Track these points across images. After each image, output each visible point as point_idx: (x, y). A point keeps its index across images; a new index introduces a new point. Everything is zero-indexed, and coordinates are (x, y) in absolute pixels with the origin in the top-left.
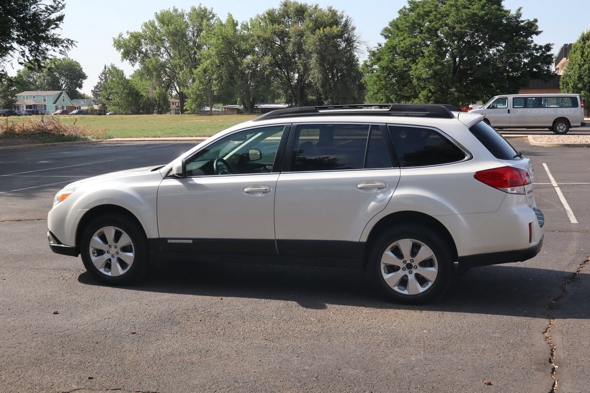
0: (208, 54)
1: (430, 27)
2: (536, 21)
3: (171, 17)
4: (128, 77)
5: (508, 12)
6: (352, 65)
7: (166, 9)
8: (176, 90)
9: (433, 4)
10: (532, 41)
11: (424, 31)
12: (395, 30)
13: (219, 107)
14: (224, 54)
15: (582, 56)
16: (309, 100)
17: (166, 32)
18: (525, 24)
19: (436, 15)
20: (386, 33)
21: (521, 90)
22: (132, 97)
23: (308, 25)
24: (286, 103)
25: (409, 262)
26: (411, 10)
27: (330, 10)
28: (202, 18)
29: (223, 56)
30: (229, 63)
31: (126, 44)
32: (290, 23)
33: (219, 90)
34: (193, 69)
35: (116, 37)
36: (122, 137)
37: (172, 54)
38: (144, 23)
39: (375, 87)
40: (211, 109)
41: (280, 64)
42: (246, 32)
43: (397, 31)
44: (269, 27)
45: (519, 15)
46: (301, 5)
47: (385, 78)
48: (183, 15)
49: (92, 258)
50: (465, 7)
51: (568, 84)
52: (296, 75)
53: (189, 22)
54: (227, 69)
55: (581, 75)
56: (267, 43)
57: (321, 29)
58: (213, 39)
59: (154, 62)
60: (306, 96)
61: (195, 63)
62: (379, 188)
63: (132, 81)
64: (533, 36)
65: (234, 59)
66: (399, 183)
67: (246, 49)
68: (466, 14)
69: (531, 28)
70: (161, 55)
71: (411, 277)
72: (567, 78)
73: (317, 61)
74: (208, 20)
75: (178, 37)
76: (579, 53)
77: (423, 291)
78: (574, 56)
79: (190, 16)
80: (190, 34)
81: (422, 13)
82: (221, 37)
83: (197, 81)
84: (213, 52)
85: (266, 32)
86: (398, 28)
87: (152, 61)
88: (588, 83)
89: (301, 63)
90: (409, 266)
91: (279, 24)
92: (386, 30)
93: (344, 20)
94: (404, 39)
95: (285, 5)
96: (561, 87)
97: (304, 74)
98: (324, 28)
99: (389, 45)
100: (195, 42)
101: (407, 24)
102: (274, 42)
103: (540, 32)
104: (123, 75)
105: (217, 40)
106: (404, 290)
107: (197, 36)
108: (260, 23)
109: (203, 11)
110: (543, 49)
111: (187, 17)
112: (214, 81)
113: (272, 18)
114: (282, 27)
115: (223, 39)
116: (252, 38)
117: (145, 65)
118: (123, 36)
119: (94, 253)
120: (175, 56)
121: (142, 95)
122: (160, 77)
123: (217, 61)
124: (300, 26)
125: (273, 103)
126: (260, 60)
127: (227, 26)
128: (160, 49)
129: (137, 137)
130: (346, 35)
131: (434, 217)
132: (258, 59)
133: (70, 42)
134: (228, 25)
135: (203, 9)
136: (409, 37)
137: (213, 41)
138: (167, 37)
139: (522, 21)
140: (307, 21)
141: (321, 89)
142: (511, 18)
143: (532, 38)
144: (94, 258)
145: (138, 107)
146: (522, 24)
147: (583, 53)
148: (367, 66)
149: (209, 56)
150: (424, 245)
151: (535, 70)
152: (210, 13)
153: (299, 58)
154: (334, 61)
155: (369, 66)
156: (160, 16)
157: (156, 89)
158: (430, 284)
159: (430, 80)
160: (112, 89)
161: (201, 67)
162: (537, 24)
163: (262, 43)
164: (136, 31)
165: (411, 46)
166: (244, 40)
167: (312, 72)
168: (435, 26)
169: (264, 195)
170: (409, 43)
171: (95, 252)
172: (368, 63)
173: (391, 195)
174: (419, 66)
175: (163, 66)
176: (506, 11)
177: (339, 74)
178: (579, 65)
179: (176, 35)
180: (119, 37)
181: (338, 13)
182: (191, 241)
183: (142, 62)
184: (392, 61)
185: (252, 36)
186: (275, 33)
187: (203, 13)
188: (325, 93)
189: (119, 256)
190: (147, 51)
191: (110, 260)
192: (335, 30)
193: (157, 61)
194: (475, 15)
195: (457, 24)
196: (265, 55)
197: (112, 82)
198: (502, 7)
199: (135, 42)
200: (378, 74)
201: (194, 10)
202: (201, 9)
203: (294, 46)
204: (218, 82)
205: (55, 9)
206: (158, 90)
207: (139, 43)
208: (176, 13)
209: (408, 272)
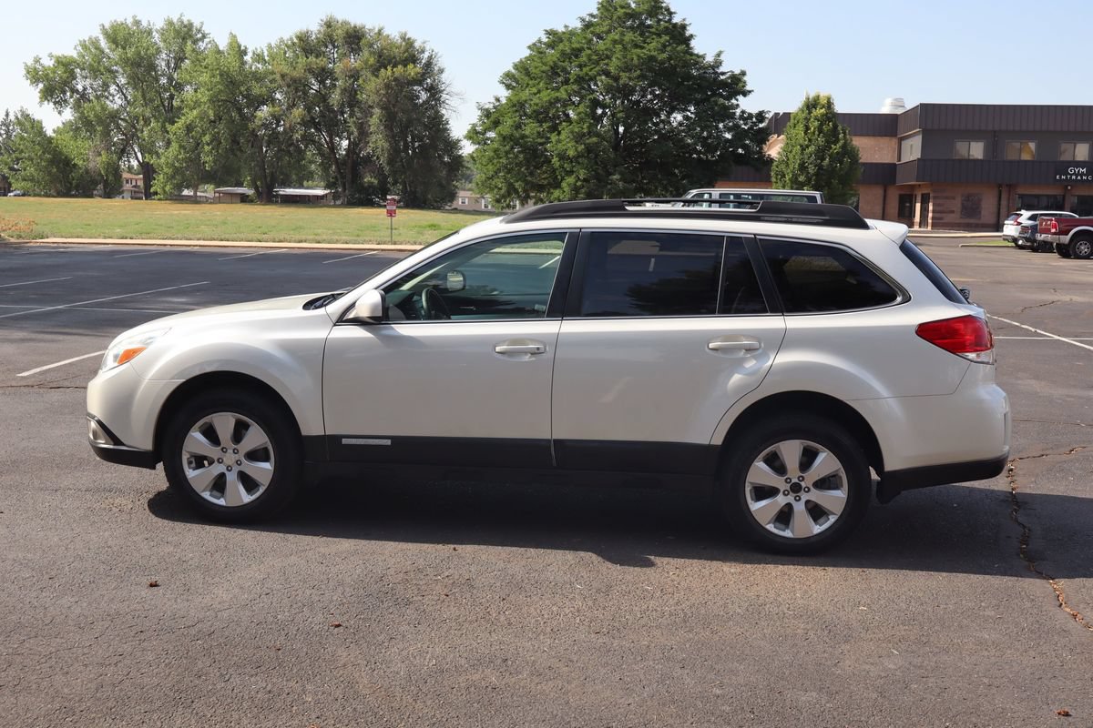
0: (194, 99)
1: (581, 74)
2: (743, 73)
3: (130, 34)
4: (50, 133)
5: (703, 57)
6: (439, 130)
7: (120, 20)
8: (137, 158)
9: (585, 38)
10: (738, 105)
11: (572, 80)
12: (523, 77)
13: (208, 190)
14: (222, 100)
15: (806, 133)
16: (366, 185)
17: (121, 59)
18: (728, 78)
19: (590, 55)
20: (509, 80)
21: (719, 183)
22: (58, 167)
23: (368, 60)
24: (325, 188)
25: (795, 480)
26: (551, 45)
27: (403, 38)
28: (183, 39)
29: (222, 105)
30: (232, 116)
31: (48, 74)
32: (336, 56)
33: (215, 162)
34: (167, 124)
35: (30, 62)
36: (62, 237)
37: (129, 97)
38: (80, 41)
39: (490, 167)
40: (195, 193)
41: (319, 123)
42: (260, 66)
43: (527, 78)
44: (300, 60)
45: (718, 63)
46: (355, 27)
47: (507, 153)
48: (149, 33)
49: (187, 473)
50: (636, 46)
51: (784, 176)
52: (345, 143)
53: (162, 45)
54: (228, 128)
55: (804, 163)
56: (297, 87)
57: (389, 68)
58: (204, 74)
59: (98, 108)
60: (361, 177)
61: (171, 114)
62: (749, 350)
63: (57, 140)
64: (738, 97)
65: (240, 110)
66: (783, 341)
67: (260, 95)
68: (638, 56)
69: (736, 85)
70: (111, 98)
71: (799, 508)
72: (783, 166)
73: (381, 121)
74: (195, 42)
75: (141, 69)
76: (801, 127)
77: (819, 531)
78: (793, 132)
79: (162, 34)
80: (163, 64)
81: (569, 51)
82: (218, 72)
83: (175, 145)
84: (204, 96)
85: (295, 68)
86: (528, 73)
87: (94, 106)
88: (814, 175)
89: (354, 122)
90: (796, 488)
91: (317, 57)
92: (508, 75)
93: (426, 55)
94: (539, 92)
95: (329, 25)
96: (773, 180)
97: (360, 140)
98: (393, 67)
99: (515, 100)
100: (170, 79)
101: (544, 68)
102: (307, 86)
103: (750, 92)
104: (42, 128)
105: (210, 77)
106: (784, 531)
107: (175, 69)
108: (285, 53)
109: (185, 26)
110: (754, 119)
111: (157, 35)
112: (206, 147)
113: (305, 45)
114: (321, 62)
115: (221, 75)
116: (271, 77)
117: (83, 113)
118: (42, 62)
119: (190, 463)
120: (135, 101)
121: (75, 165)
122: (109, 135)
123: (211, 113)
124: (354, 62)
125: (301, 186)
126: (284, 114)
127: (229, 54)
128: (109, 87)
129: (91, 238)
130: (429, 81)
131: (848, 402)
132: (282, 112)
134: (230, 52)
135: (186, 23)
136: (547, 89)
137: (205, 78)
138: (122, 68)
139: (723, 74)
140: (366, 53)
141: (387, 168)
142: (707, 68)
143: (737, 100)
144: (191, 473)
145: (69, 185)
146: (722, 77)
147: (807, 128)
148: (477, 133)
149: (197, 104)
150: (825, 452)
151: (740, 151)
152: (199, 31)
153: (350, 113)
154: (410, 122)
155: (479, 133)
156: (109, 31)
157: (100, 155)
158: (832, 519)
159: (580, 160)
160: (22, 151)
161: (183, 121)
162: (745, 78)
163: (289, 86)
164: (66, 55)
165: (551, 103)
166: (256, 80)
167: (374, 138)
168: (590, 73)
169: (533, 359)
170: (548, 98)
171: (193, 460)
172: (479, 129)
173: (770, 363)
174: (562, 137)
175: (114, 116)
176: (698, 56)
177: (417, 144)
178: (801, 146)
179: (139, 65)
180: (35, 64)
181: (417, 45)
182: (388, 442)
183: (77, 106)
184: (518, 126)
185: (273, 73)
186: (310, 71)
187: (186, 29)
188: (394, 173)
189: (241, 468)
190: (85, 89)
191: (222, 476)
192: (413, 70)
193: (104, 108)
194: (652, 58)
195: (624, 72)
196: (292, 106)
197: (21, 140)
198: (691, 49)
199: (65, 72)
200: (496, 145)
201: (170, 23)
202: (182, 22)
203: (341, 94)
204: (213, 149)
206: (104, 158)
207: (72, 75)
208: (138, 27)
209: (793, 498)
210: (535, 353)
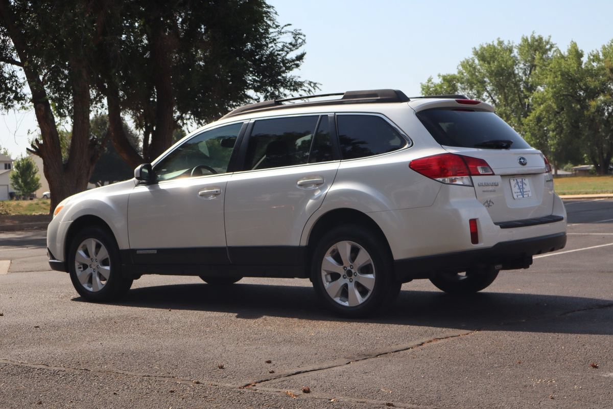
0: (541, 97)
3: (496, 52)
13: (568, 169)
14: (564, 95)
17: (488, 72)
25: (349, 268)
28: (535, 50)
29: (563, 99)
30: (572, 107)
31: (436, 90)
33: (558, 145)
34: (522, 119)
35: (425, 82)
37: (497, 101)
38: (460, 62)
42: (595, 64)
48: (511, 49)
53: (519, 57)
54: (569, 116)
58: (548, 76)
61: (525, 110)
62: (318, 184)
65: (581, 102)
66: (336, 177)
67: (596, 87)
71: (351, 286)
74: (544, 52)
75: (503, 77)
77: (363, 301)
79: (520, 49)
80: (521, 72)
82: (559, 73)
84: (549, 94)
90: (349, 274)
100: (526, 83)
105: (554, 78)
106: (345, 302)
107: (528, 75)
109: (537, 41)
111: (516, 50)
112: (551, 133)
115: (562, 75)
116: (602, 72)
118: (433, 81)
119: (79, 268)
120: (500, 103)
123: (554, 106)
127: (569, 58)
128: (481, 94)
131: (366, 214)
133: (312, 85)
134: (570, 56)
135: (537, 38)
137: (550, 79)
138: (489, 78)
149: (544, 100)
150: (362, 249)
152: (547, 43)
156: (479, 52)
158: (369, 294)
161: (534, 114)
164: (450, 73)
166: (592, 76)
169: (215, 198)
173: (326, 192)
179: (501, 75)
180: (428, 83)
182: (155, 252)
185: (603, 69)
187: (536, 43)
189: (98, 270)
191: (92, 274)
199: (449, 87)
201: (525, 40)
202: (535, 38)
204: (557, 134)
205: (294, 46)
207: (454, 89)
208: (501, 46)
209: (348, 280)
210: (216, 194)
